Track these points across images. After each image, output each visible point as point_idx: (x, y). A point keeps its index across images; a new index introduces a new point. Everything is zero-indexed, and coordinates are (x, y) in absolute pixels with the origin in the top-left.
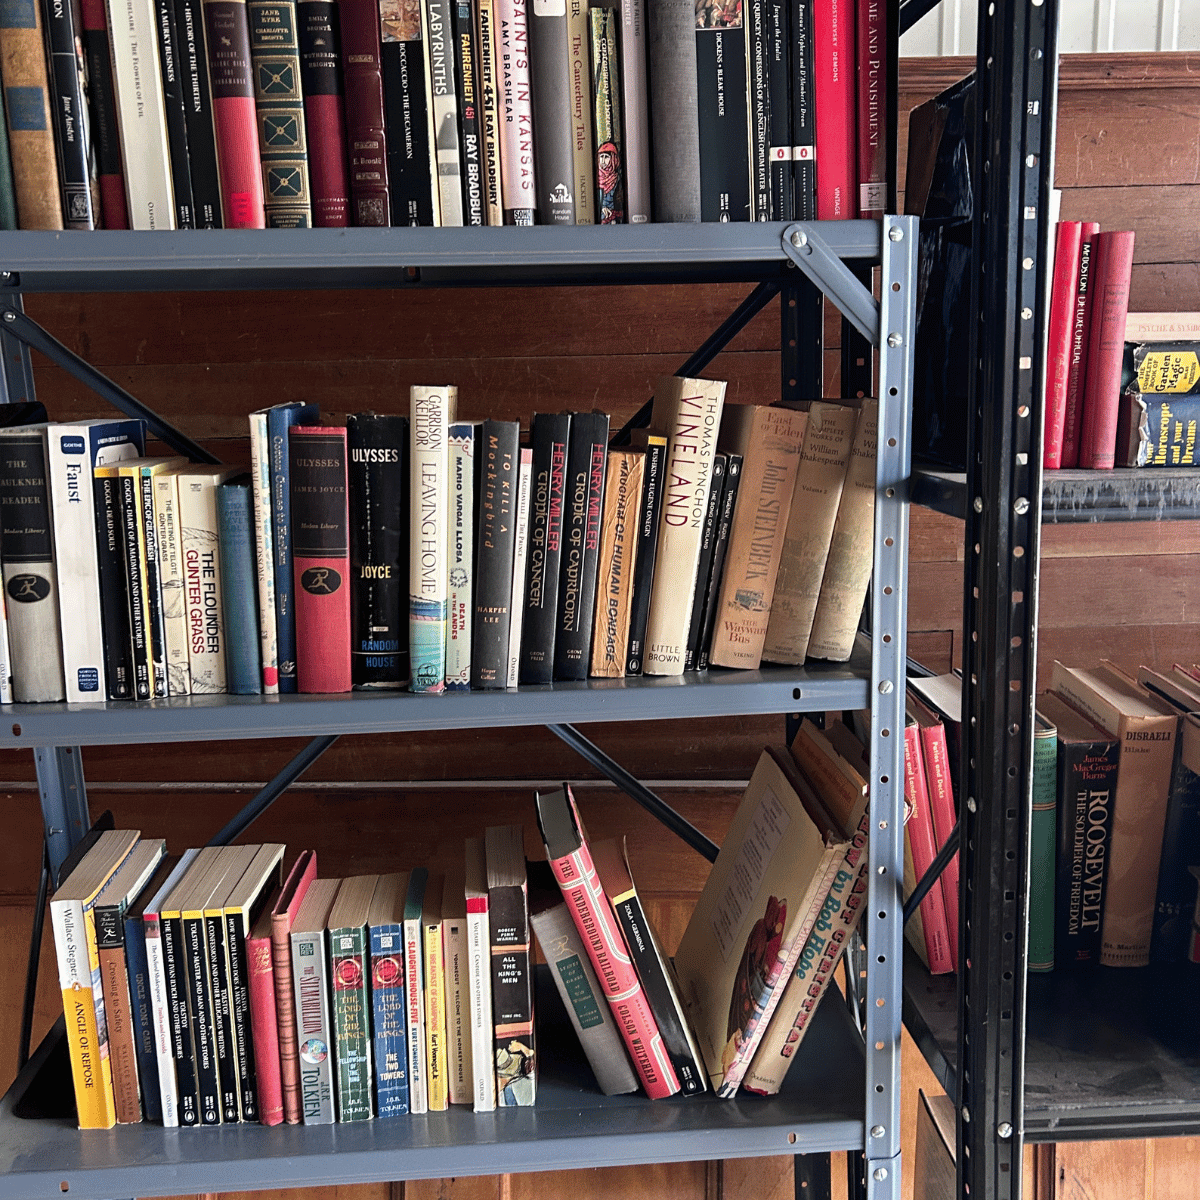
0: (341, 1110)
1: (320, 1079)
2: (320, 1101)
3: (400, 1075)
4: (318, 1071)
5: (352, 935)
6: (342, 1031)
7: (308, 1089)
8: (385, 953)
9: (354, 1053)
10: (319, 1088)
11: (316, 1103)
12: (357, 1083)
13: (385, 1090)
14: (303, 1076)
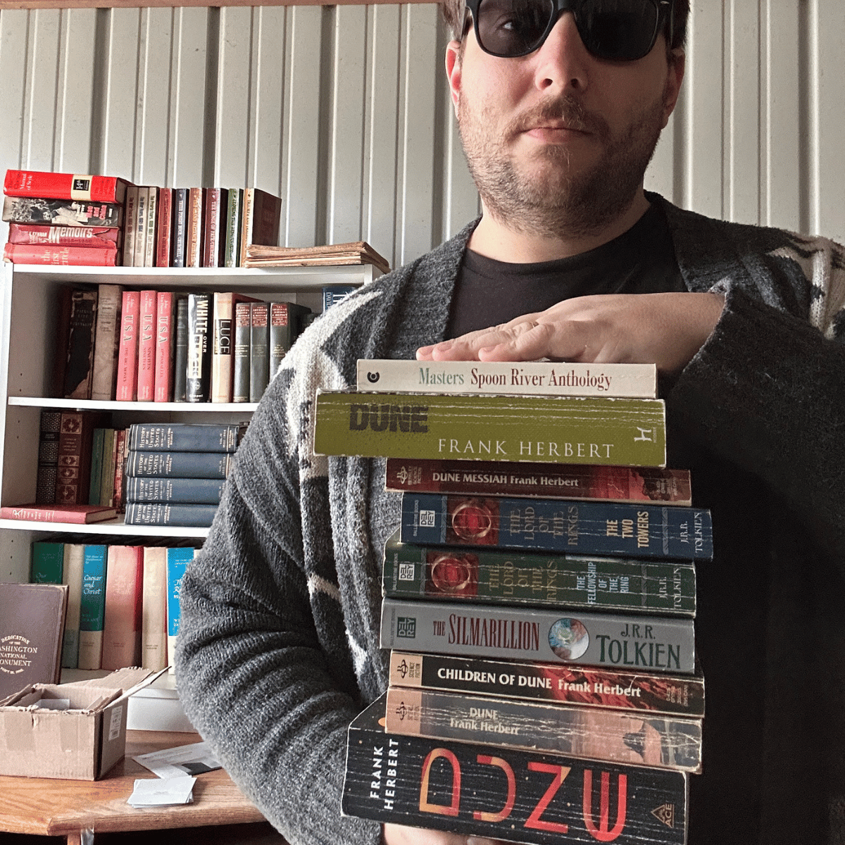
0: (673, 611)
1: (615, 635)
2: (654, 642)
3: (643, 518)
4: (603, 638)
5: (396, 562)
6: (544, 594)
7: (631, 656)
8: (444, 523)
9: (580, 580)
10: (631, 641)
11: (656, 649)
12: (630, 581)
13: (665, 544)
14: (608, 662)
